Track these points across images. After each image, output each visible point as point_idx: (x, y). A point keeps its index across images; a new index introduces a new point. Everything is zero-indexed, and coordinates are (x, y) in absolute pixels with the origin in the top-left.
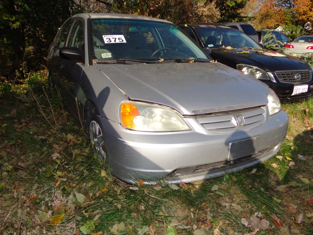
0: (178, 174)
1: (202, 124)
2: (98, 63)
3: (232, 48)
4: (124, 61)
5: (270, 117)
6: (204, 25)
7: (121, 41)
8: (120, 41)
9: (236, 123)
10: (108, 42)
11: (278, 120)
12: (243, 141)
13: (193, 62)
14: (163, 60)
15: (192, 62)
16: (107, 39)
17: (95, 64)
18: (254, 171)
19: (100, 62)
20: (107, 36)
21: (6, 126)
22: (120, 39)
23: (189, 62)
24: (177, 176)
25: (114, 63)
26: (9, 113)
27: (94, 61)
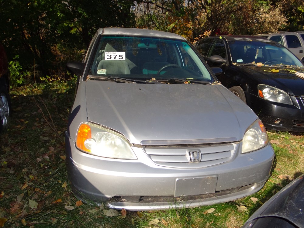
0: (124, 200)
1: (150, 155)
2: (91, 79)
3: (263, 65)
4: (115, 78)
5: (241, 155)
6: (240, 38)
7: (121, 58)
8: (119, 58)
9: (190, 158)
10: (108, 58)
11: (251, 159)
12: (194, 178)
13: (189, 83)
14: (155, 79)
15: (187, 83)
16: (108, 55)
17: (89, 79)
18: (211, 211)
19: (93, 78)
20: (109, 52)
21: (27, 123)
22: (120, 56)
23: (184, 83)
24: (122, 202)
25: (105, 80)
26: (37, 111)
27: (89, 77)
